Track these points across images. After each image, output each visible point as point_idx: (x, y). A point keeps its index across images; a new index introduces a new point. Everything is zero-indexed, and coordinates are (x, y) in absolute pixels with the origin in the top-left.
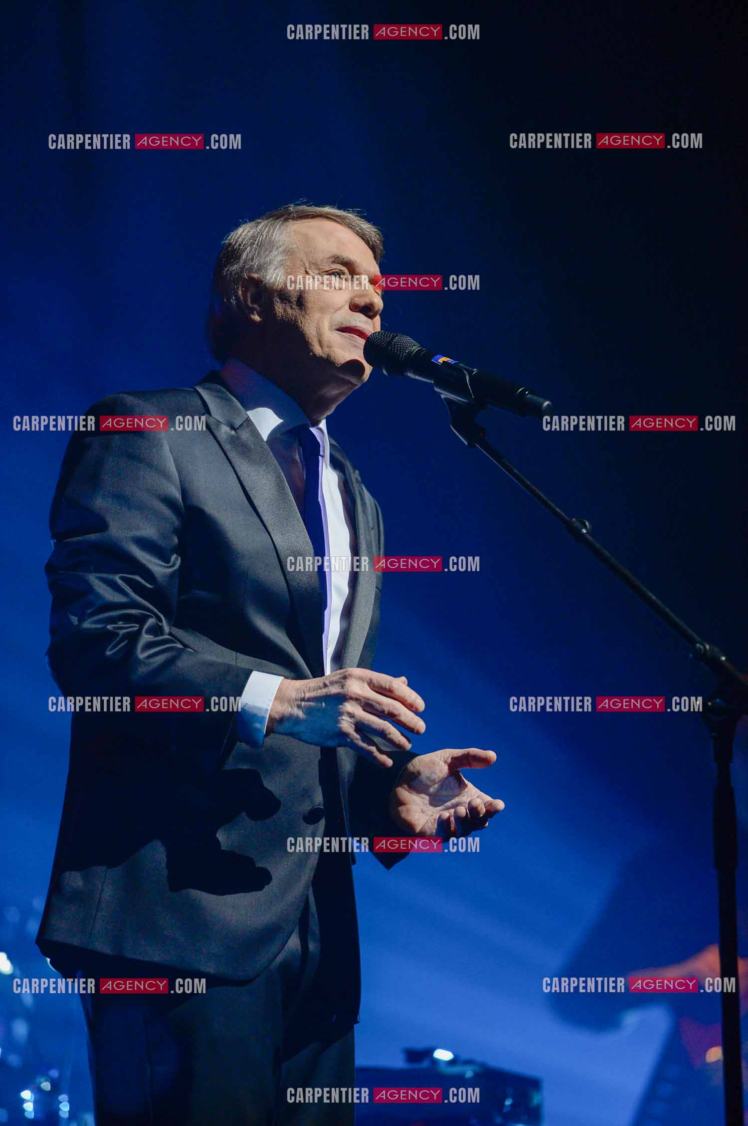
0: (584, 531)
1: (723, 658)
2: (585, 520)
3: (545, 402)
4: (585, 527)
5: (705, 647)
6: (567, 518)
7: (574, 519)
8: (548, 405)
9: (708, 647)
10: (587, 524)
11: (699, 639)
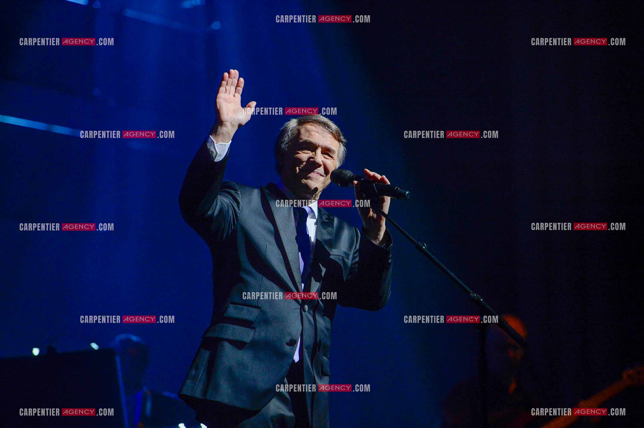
0: (424, 248)
1: (482, 300)
2: (424, 243)
3: (407, 192)
4: (425, 246)
5: (474, 295)
6: (417, 242)
7: (420, 243)
8: (408, 193)
9: (475, 295)
10: (425, 245)
11: (472, 292)
